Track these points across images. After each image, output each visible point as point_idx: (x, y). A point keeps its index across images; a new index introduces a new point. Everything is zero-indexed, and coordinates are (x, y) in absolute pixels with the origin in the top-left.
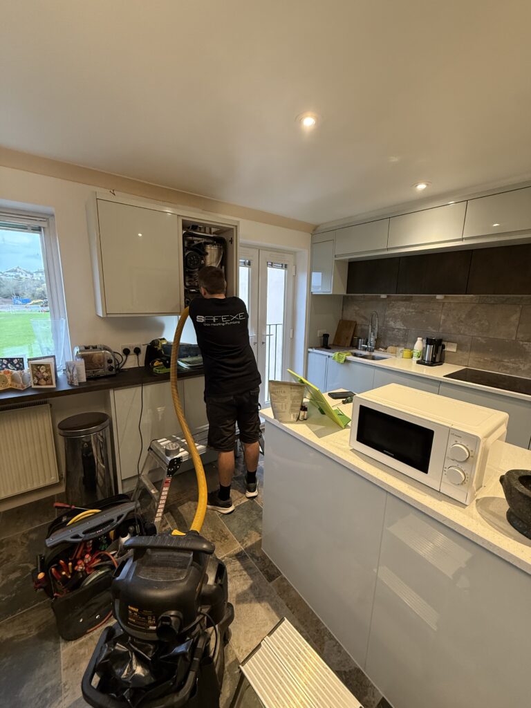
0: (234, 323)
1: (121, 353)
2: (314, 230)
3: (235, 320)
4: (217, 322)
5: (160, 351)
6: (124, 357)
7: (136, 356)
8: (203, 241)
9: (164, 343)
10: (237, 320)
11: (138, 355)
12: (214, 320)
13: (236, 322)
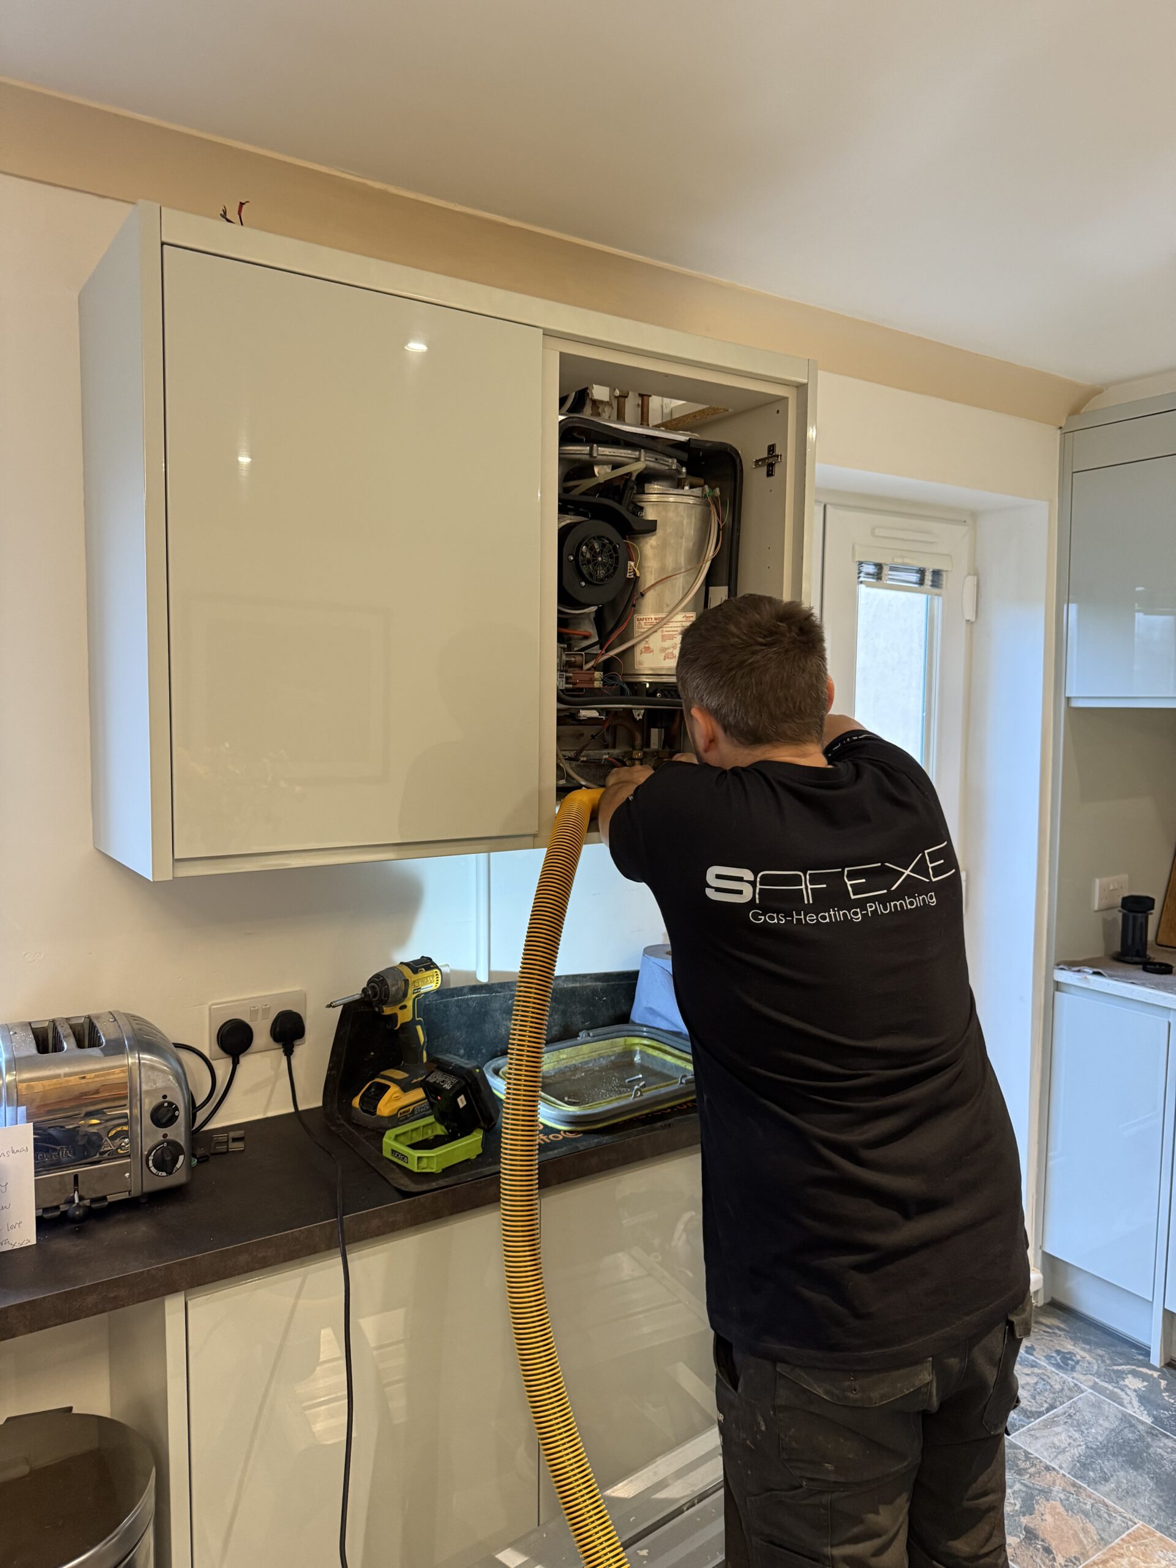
0: (907, 904)
1: (207, 1044)
2: (1075, 412)
3: (911, 888)
4: (822, 901)
5: (409, 1027)
6: (222, 1067)
7: (278, 1054)
8: (638, 463)
9: (430, 984)
10: (923, 888)
11: (289, 1052)
12: (807, 888)
13: (918, 902)
